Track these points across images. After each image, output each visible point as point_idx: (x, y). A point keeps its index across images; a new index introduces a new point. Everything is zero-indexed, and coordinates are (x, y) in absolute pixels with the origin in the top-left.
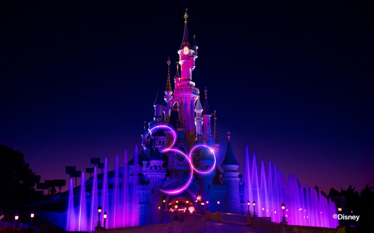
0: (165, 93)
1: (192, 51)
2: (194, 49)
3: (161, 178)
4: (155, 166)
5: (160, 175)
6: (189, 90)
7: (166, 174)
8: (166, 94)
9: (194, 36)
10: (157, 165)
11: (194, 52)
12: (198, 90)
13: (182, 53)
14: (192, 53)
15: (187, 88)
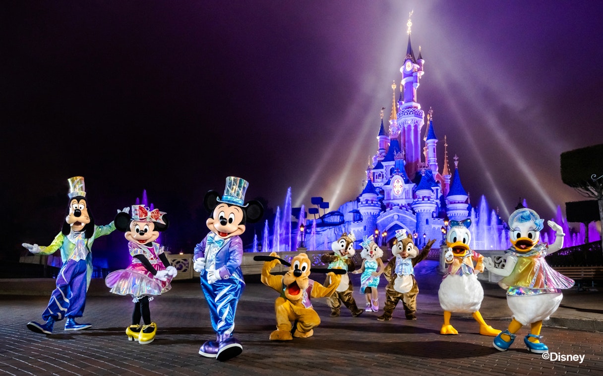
0: (389, 123)
1: (417, 66)
2: (419, 64)
3: (373, 213)
4: (367, 201)
5: (374, 210)
6: (406, 113)
7: (381, 209)
8: (391, 123)
9: (420, 47)
10: (370, 199)
11: (419, 67)
12: (423, 112)
13: (404, 69)
14: (416, 68)
15: (409, 111)
